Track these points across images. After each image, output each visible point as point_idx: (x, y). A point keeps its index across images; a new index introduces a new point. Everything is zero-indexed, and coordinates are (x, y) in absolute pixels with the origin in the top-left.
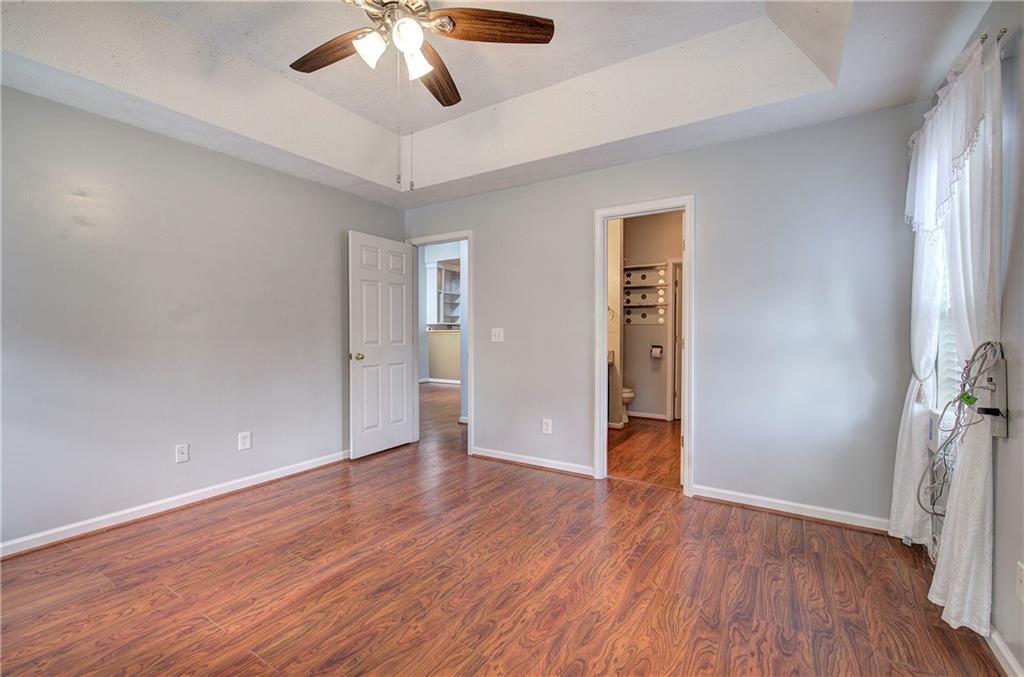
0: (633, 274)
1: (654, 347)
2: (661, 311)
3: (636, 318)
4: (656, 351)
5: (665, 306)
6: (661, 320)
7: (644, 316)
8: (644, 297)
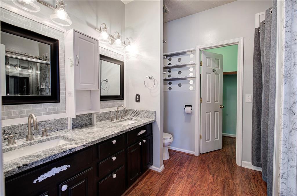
0: (173, 58)
1: (186, 106)
2: (191, 82)
3: (174, 86)
4: (188, 109)
5: (193, 78)
6: (191, 88)
7: (180, 85)
8: (180, 73)
